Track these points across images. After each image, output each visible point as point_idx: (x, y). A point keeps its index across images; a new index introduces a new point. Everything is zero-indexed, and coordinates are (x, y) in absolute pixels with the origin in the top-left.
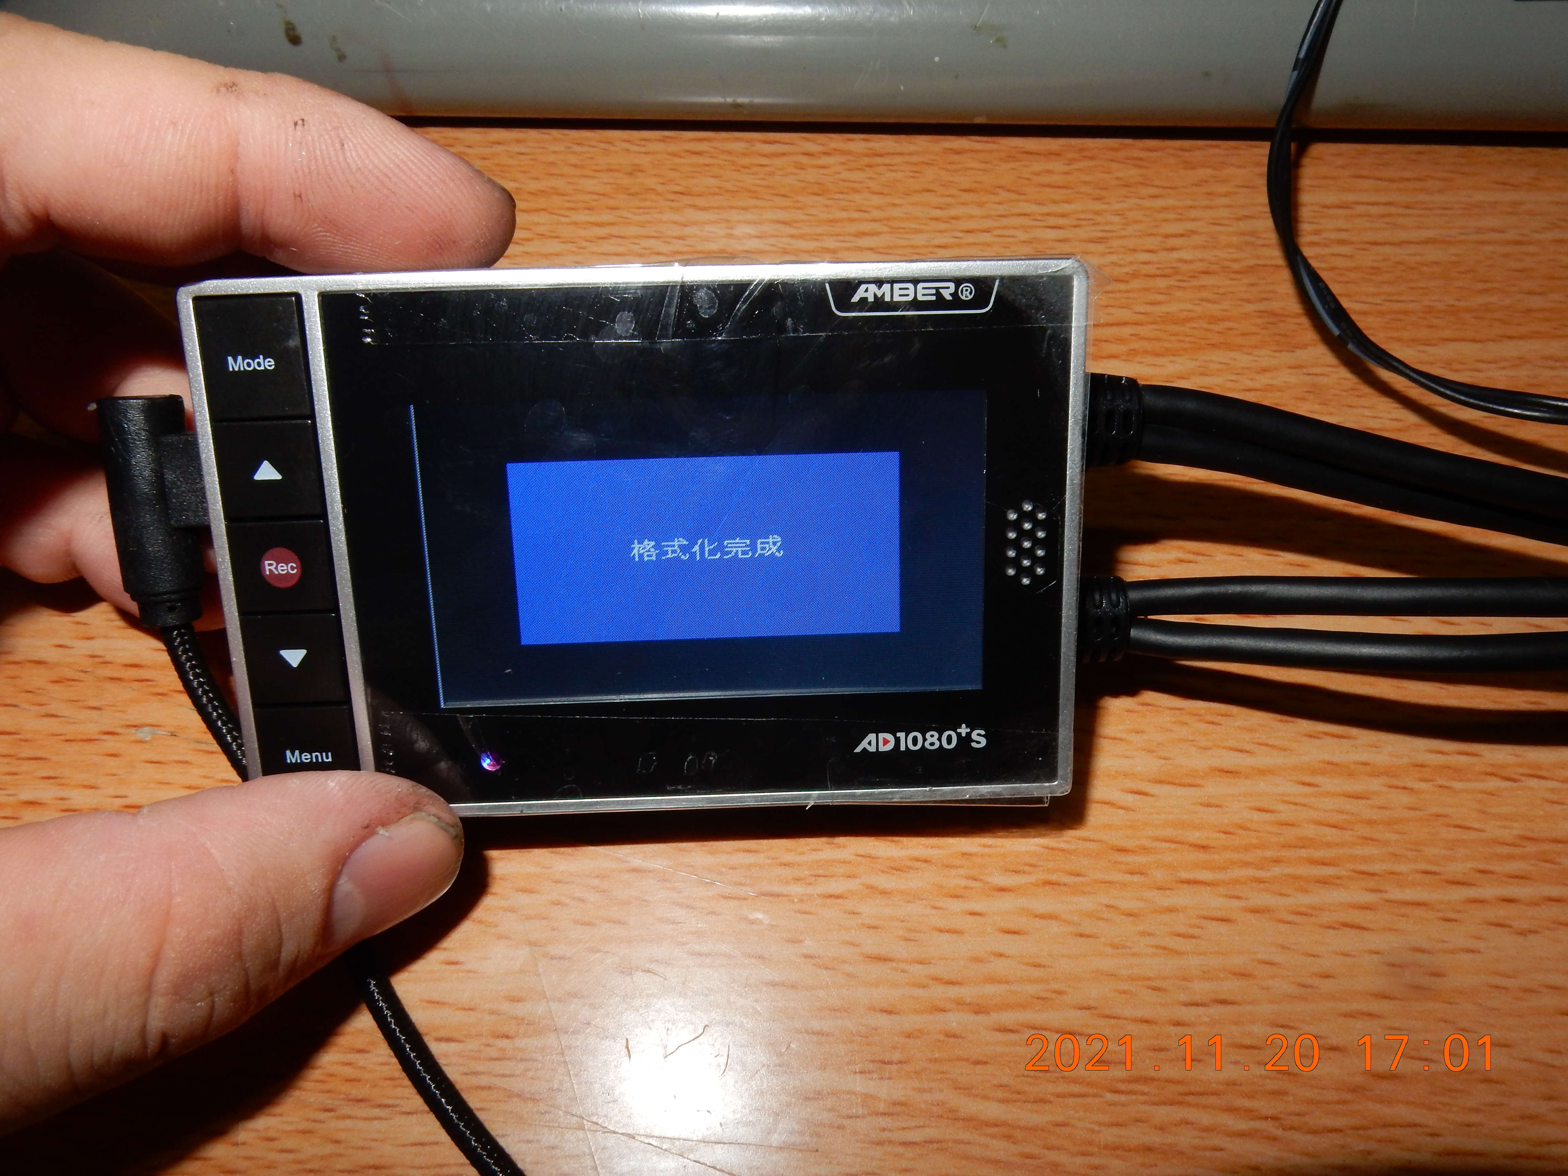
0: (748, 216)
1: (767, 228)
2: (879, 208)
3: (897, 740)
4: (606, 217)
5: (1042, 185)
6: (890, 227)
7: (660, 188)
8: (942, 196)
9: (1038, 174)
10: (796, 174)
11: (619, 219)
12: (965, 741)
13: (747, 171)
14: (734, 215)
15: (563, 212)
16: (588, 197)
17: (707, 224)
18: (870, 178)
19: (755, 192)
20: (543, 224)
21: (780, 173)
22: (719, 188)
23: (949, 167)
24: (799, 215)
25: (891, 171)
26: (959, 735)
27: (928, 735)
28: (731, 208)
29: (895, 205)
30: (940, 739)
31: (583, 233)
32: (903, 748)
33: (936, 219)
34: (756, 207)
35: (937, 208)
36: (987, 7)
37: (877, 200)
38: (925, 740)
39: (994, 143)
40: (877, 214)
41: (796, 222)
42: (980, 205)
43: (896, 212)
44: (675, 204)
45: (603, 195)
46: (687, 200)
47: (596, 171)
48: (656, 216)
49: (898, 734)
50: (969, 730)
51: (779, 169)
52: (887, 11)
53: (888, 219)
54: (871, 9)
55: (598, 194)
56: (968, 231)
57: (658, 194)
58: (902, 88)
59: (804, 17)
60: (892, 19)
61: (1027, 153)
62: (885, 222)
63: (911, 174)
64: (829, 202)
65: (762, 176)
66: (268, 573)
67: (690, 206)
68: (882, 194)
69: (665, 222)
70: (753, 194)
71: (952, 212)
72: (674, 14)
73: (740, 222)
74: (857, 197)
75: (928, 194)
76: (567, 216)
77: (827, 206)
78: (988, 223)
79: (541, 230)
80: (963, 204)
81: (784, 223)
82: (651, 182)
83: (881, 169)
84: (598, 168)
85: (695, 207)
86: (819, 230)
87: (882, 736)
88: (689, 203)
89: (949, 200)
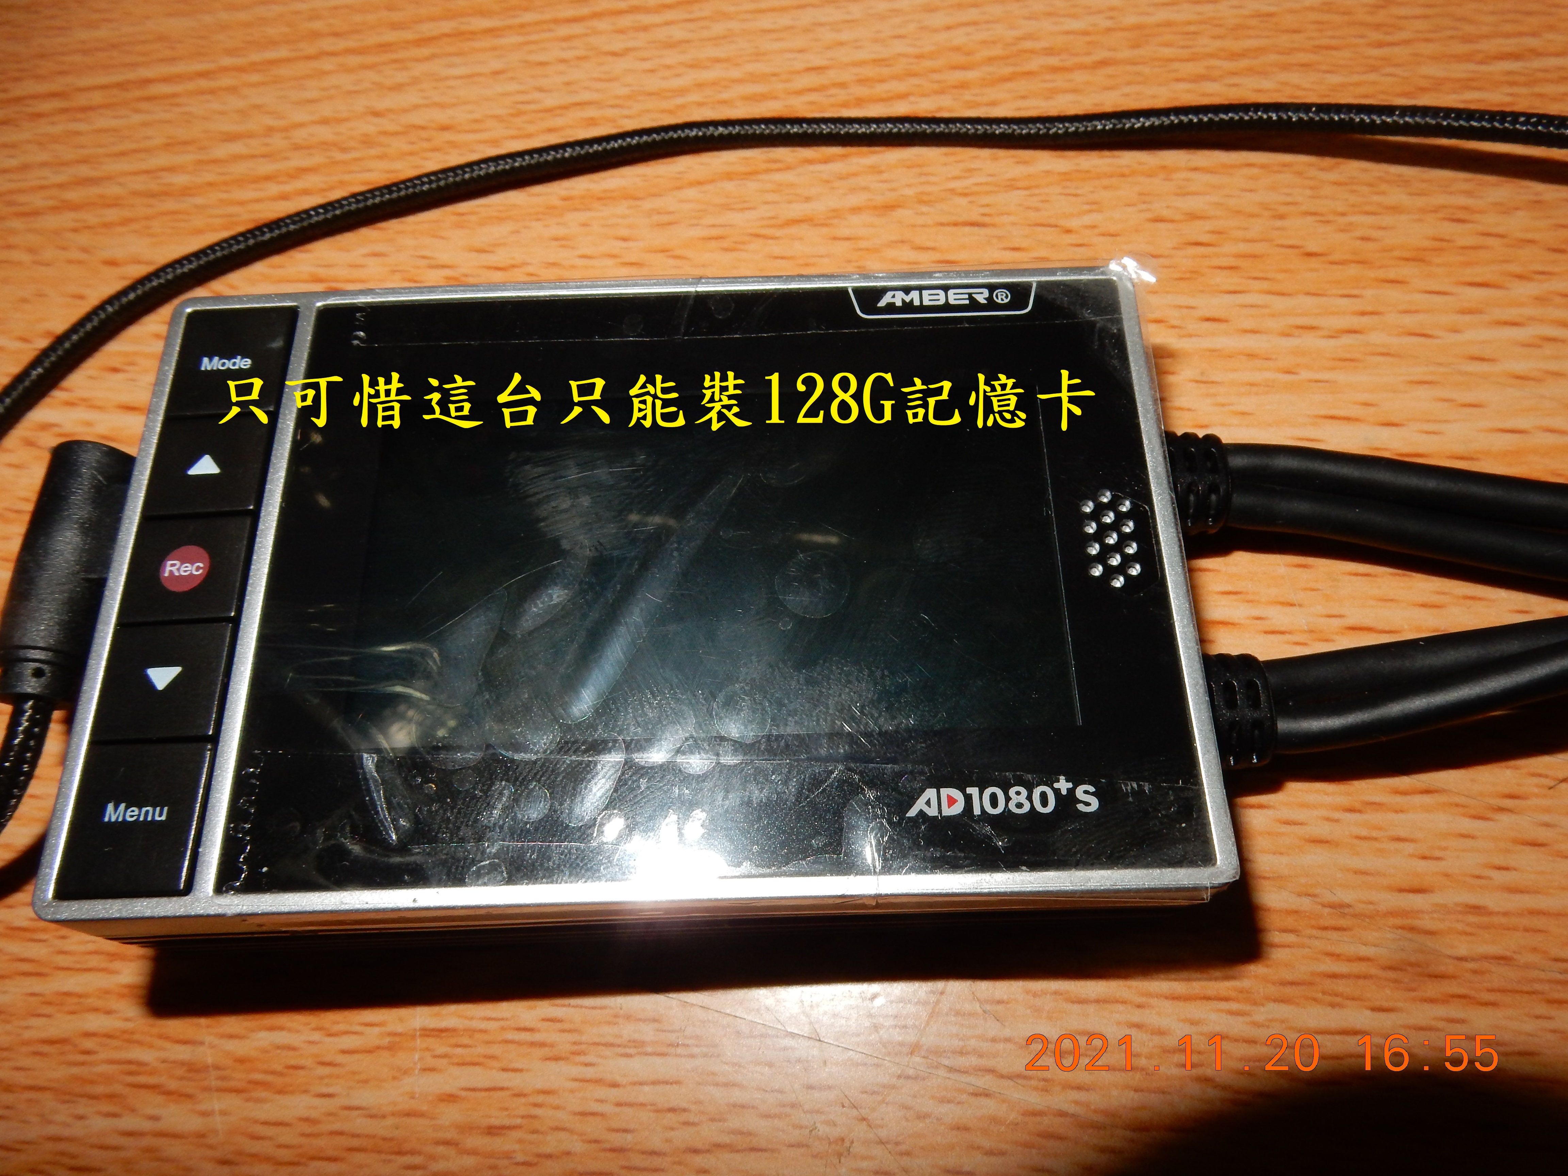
3: (968, 799)
12: (1067, 802)
26: (1057, 792)
27: (1012, 792)
30: (1029, 798)
32: (977, 811)
38: (1008, 799)
49: (969, 790)
50: (1070, 785)
66: (166, 575)
87: (944, 792)
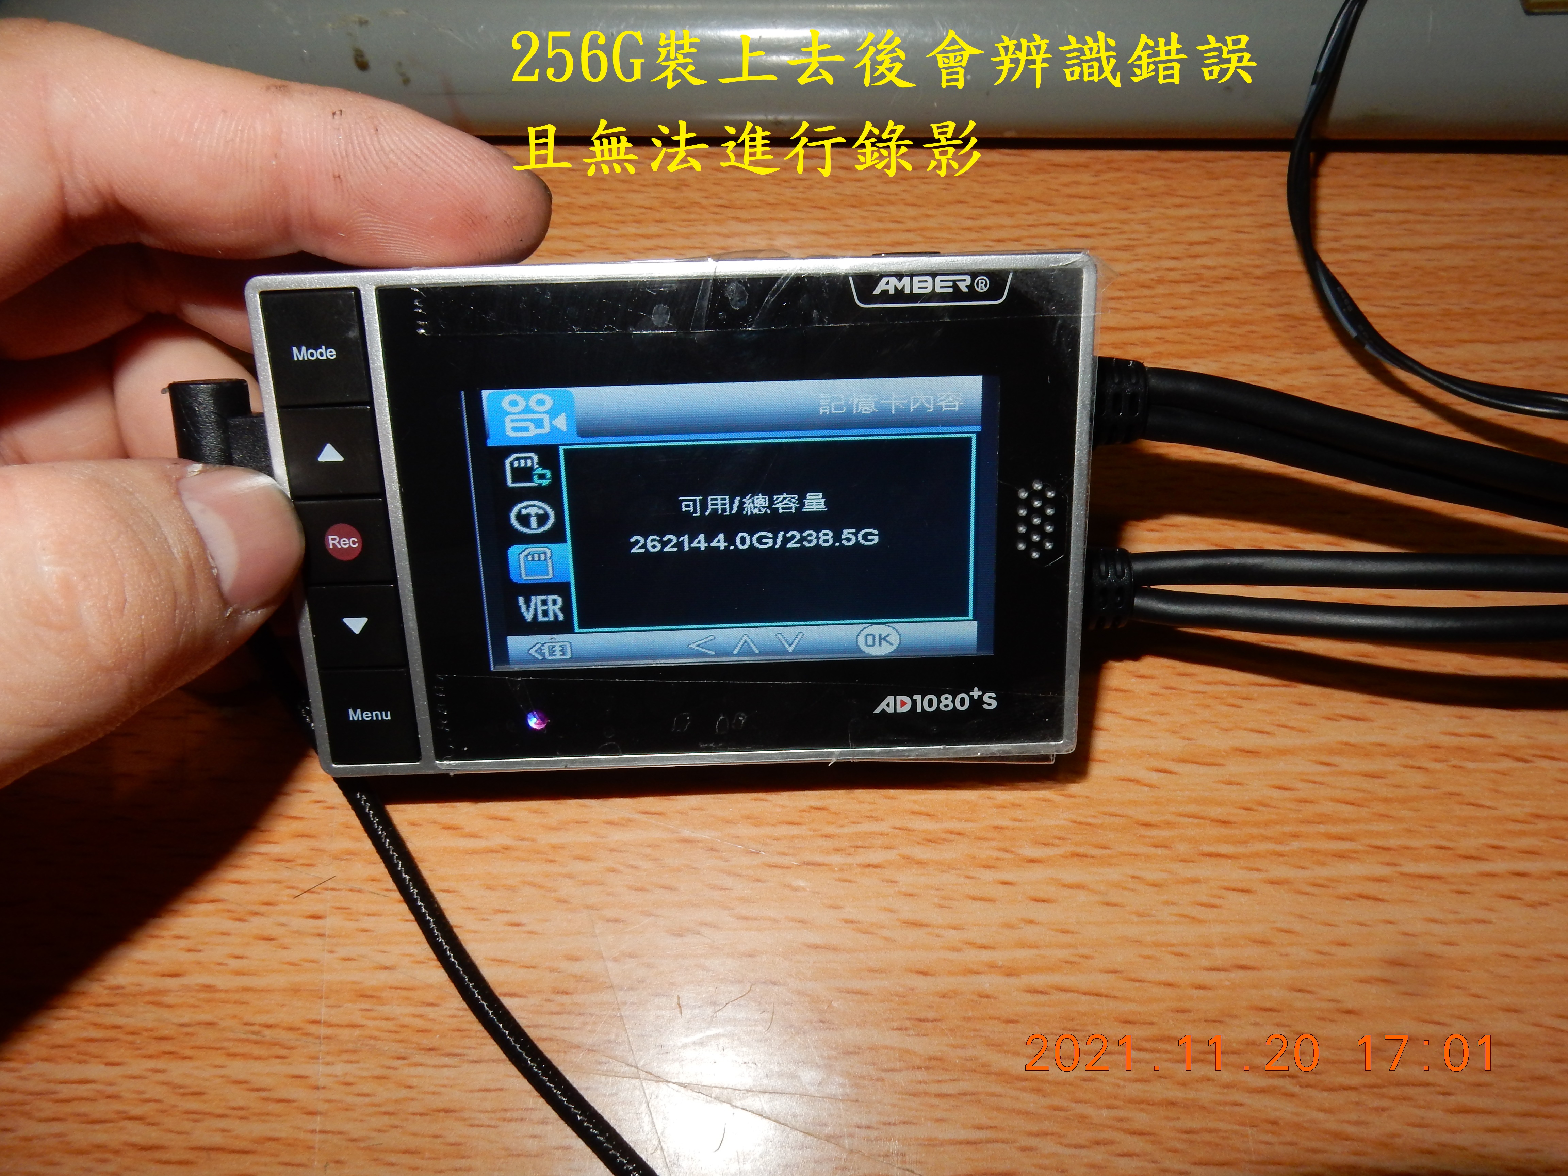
0: (788, 228)
1: (805, 239)
2: (914, 219)
3: (914, 702)
4: (653, 229)
5: (1070, 196)
6: (924, 237)
7: (704, 202)
8: (975, 207)
9: (1066, 185)
10: (833, 187)
11: (667, 232)
12: (977, 703)
13: (786, 184)
14: (775, 227)
15: (613, 225)
16: (636, 211)
17: (748, 235)
18: (904, 191)
19: (794, 205)
20: (595, 236)
21: (819, 186)
22: (760, 201)
23: (980, 179)
24: (835, 226)
25: (925, 183)
26: (971, 698)
27: (942, 698)
28: (772, 219)
29: (928, 216)
30: (953, 701)
31: (631, 244)
32: (919, 709)
33: (969, 229)
34: (797, 219)
35: (969, 218)
36: (1017, 28)
37: (912, 212)
38: (939, 702)
39: (1023, 156)
40: (911, 224)
41: (834, 232)
42: (1011, 215)
43: (931, 223)
44: (718, 217)
45: (651, 208)
46: (729, 213)
47: (644, 186)
48: (702, 228)
49: (915, 697)
50: (980, 693)
51: (818, 183)
52: (921, 32)
53: (923, 229)
54: (906, 30)
55: (646, 208)
56: (999, 241)
57: (703, 207)
58: (936, 104)
59: (842, 38)
60: (926, 40)
61: (1055, 165)
62: (919, 232)
63: (944, 186)
64: (865, 214)
65: (801, 189)
66: (331, 547)
67: (733, 218)
68: (914, 205)
69: (710, 234)
70: (794, 207)
71: (984, 222)
72: (719, 38)
73: (780, 233)
74: (892, 209)
75: (960, 205)
76: (616, 229)
77: (864, 218)
78: (1017, 233)
79: (592, 242)
80: (994, 214)
81: (823, 234)
82: (696, 196)
83: (915, 182)
84: (645, 183)
85: (737, 219)
86: (855, 240)
87: (899, 698)
88: (732, 215)
89: (980, 211)
